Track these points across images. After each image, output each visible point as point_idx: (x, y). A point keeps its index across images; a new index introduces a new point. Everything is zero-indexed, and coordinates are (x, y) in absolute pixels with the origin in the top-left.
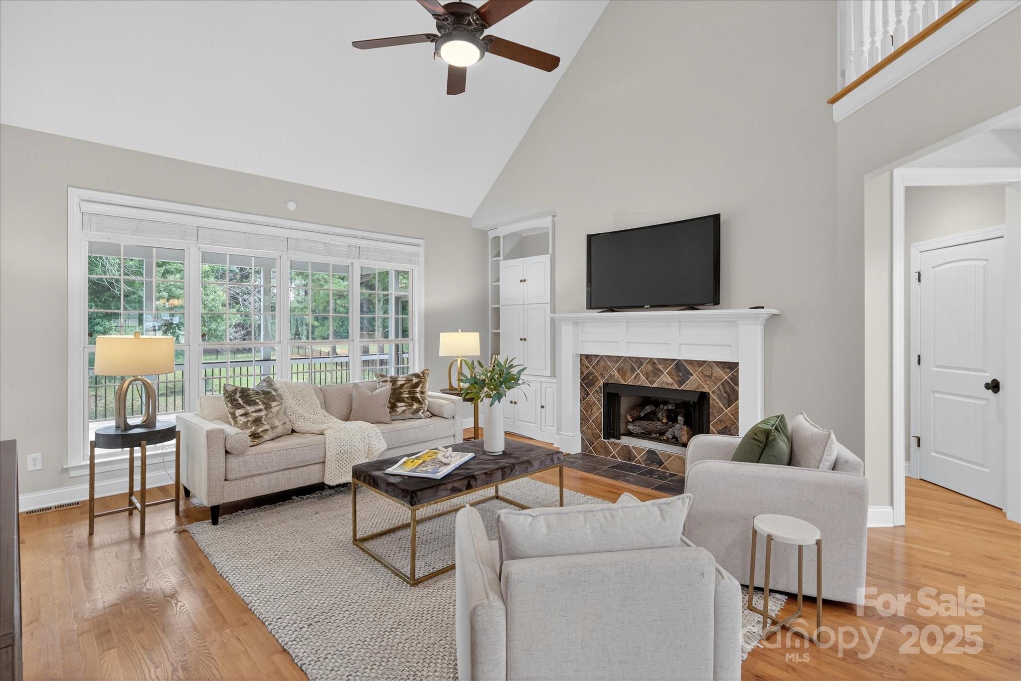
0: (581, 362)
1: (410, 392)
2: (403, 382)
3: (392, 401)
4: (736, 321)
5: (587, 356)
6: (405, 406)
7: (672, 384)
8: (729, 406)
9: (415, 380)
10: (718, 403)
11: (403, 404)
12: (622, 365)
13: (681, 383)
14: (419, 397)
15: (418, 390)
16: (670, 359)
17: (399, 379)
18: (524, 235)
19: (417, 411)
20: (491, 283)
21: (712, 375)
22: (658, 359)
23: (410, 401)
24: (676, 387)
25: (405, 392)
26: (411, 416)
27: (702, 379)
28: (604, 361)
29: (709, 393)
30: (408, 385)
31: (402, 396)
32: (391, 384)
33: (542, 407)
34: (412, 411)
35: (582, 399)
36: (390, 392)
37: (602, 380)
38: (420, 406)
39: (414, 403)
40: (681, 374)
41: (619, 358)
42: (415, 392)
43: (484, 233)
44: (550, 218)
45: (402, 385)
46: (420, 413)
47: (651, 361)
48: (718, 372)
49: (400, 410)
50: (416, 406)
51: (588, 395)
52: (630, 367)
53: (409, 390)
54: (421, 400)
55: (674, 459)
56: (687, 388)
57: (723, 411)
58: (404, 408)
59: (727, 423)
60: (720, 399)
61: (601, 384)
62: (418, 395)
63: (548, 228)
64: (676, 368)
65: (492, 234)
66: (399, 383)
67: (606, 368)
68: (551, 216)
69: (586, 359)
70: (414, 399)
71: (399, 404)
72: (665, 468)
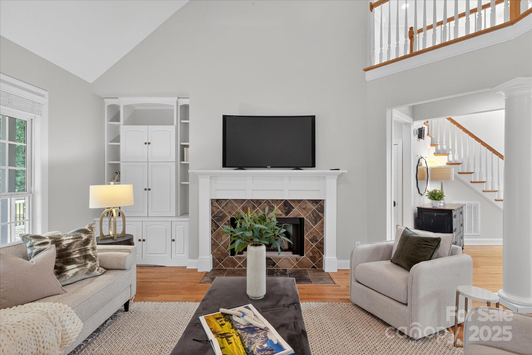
0: (212, 204)
1: (80, 251)
2: (71, 241)
3: (58, 265)
4: (325, 177)
5: (217, 200)
6: (77, 267)
7: (281, 215)
8: (316, 224)
9: (84, 237)
10: (309, 223)
11: (74, 266)
12: (246, 205)
13: (287, 213)
14: (92, 254)
15: (89, 246)
16: (280, 200)
17: (64, 238)
18: (136, 108)
19: (92, 269)
20: (108, 143)
21: (306, 207)
22: (272, 200)
23: (82, 261)
24: (284, 216)
25: (74, 252)
26: (84, 276)
27: (300, 210)
28: (232, 203)
29: (303, 218)
30: (78, 242)
31: (71, 257)
32: (54, 245)
33: (173, 240)
34: (86, 271)
35: (213, 231)
36: (55, 255)
37: (230, 216)
38: (94, 264)
39: (88, 262)
40: (287, 208)
41: (244, 200)
42: (86, 250)
43: (101, 99)
44: (176, 99)
45: (70, 245)
46: (96, 271)
47: (268, 201)
48: (310, 205)
49: (70, 274)
50: (90, 264)
51: (218, 227)
52: (253, 206)
53: (78, 249)
54: (94, 257)
55: (283, 260)
56: (291, 216)
57: (312, 227)
58: (77, 270)
59: (315, 234)
60: (310, 220)
61: (229, 219)
62: (90, 252)
63: (173, 106)
64: (284, 205)
65: (109, 102)
66: (65, 243)
67: (233, 208)
68: (177, 97)
69: (216, 203)
70: (87, 257)
71: (68, 267)
72: (278, 266)
